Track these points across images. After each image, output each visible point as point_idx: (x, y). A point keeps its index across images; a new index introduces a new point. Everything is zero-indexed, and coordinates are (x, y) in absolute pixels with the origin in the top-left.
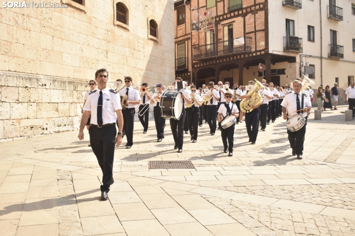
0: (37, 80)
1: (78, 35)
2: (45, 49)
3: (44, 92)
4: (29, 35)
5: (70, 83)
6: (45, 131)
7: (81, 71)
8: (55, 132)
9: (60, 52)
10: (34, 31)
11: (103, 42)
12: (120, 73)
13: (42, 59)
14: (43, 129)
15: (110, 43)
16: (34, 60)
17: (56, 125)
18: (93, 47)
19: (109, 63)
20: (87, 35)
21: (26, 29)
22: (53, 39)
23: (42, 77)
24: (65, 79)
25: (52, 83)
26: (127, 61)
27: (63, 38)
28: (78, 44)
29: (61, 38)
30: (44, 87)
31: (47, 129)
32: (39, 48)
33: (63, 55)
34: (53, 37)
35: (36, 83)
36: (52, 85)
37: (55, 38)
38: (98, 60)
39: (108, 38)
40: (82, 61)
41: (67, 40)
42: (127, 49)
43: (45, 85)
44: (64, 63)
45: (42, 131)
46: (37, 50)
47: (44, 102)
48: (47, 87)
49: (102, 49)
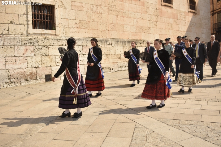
0: (106, 41)
1: (135, 13)
2: (112, 24)
3: (111, 48)
4: (101, 16)
5: (129, 42)
6: (112, 70)
7: (137, 35)
8: (119, 71)
9: (122, 24)
10: (104, 14)
11: (153, 16)
12: (166, 34)
13: (110, 30)
14: (111, 69)
15: (158, 17)
16: (104, 30)
17: (119, 66)
18: (146, 20)
19: (157, 29)
20: (141, 13)
21: (99, 13)
22: (117, 17)
23: (110, 39)
24: (126, 40)
25: (116, 43)
26: (172, 26)
27: (124, 16)
28: (135, 19)
29: (122, 16)
30: (111, 45)
31: (113, 69)
32: (108, 23)
33: (125, 26)
34: (117, 16)
35: (105, 43)
36: (116, 44)
37: (118, 17)
38: (149, 28)
39: (157, 14)
40: (138, 29)
41: (127, 17)
42: (172, 20)
43: (112, 44)
44: (125, 31)
45: (110, 70)
46: (107, 24)
47: (111, 54)
48: (112, 45)
49: (153, 20)
